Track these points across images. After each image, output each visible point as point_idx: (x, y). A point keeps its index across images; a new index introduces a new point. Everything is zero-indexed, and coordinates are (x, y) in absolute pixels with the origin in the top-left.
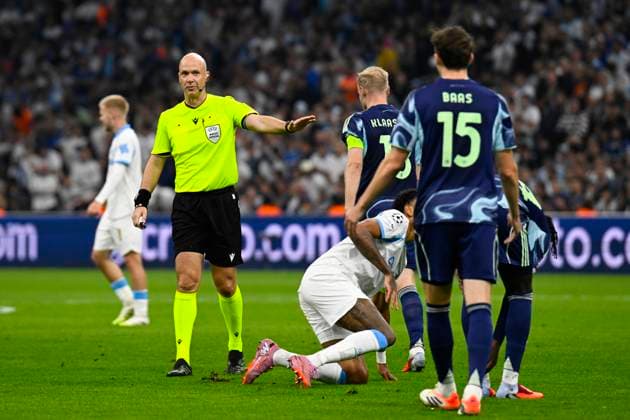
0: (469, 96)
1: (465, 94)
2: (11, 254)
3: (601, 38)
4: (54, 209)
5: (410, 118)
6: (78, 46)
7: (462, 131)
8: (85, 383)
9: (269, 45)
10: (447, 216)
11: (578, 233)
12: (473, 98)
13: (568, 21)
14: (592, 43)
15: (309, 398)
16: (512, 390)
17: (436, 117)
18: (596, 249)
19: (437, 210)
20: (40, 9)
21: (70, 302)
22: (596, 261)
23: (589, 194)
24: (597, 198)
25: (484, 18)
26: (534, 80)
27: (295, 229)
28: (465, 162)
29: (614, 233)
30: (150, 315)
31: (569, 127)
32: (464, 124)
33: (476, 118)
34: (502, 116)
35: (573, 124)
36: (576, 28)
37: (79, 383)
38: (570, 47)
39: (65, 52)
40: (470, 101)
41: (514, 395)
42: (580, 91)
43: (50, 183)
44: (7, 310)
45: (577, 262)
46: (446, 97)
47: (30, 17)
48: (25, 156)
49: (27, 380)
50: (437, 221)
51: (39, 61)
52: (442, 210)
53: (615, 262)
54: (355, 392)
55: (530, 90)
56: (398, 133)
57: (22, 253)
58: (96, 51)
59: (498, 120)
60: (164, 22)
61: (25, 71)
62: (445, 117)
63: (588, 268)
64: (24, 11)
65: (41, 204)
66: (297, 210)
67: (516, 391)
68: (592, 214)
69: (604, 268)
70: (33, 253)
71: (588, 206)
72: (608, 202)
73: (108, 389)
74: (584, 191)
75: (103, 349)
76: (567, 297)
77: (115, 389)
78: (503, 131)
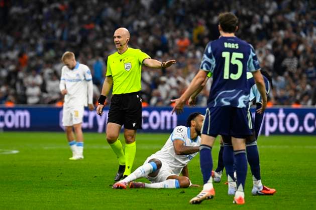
0: (237, 45)
1: (235, 44)
2: (17, 125)
3: (304, 21)
4: (38, 103)
5: (210, 56)
6: (50, 24)
7: (234, 62)
8: (52, 188)
9: (143, 24)
10: (227, 104)
11: (293, 116)
12: (239, 46)
13: (288, 13)
14: (300, 24)
15: (161, 195)
16: (259, 189)
17: (221, 55)
18: (301, 123)
19: (223, 100)
20: (32, 6)
21: (46, 148)
22: (301, 129)
23: (298, 97)
24: (302, 98)
25: (247, 11)
26: (271, 41)
27: (155, 113)
28: (236, 77)
29: (310, 116)
30: (84, 154)
31: (288, 64)
32: (235, 59)
33: (241, 56)
34: (252, 55)
35: (290, 63)
36: (292, 16)
37: (49, 188)
38: (289, 26)
39: (44, 27)
40: (237, 47)
41: (260, 191)
42: (294, 47)
43: (36, 90)
44: (15, 152)
45: (292, 130)
46: (226, 45)
47: (27, 10)
48: (25, 77)
49: (25, 186)
50: (223, 106)
51: (31, 31)
52: (225, 100)
53: (310, 130)
54: (184, 192)
55: (269, 46)
56: (205, 64)
57: (22, 125)
58: (59, 27)
59: (250, 57)
60: (92, 13)
61: (24, 36)
62: (226, 55)
63: (297, 133)
64: (24, 7)
65: (32, 101)
66: (156, 104)
67: (261, 189)
68: (300, 107)
69: (305, 133)
70: (28, 124)
71: (298, 103)
72: (307, 101)
73: (64, 190)
74: (295, 96)
75: (61, 171)
76: (287, 147)
77: (67, 190)
78: (254, 63)
